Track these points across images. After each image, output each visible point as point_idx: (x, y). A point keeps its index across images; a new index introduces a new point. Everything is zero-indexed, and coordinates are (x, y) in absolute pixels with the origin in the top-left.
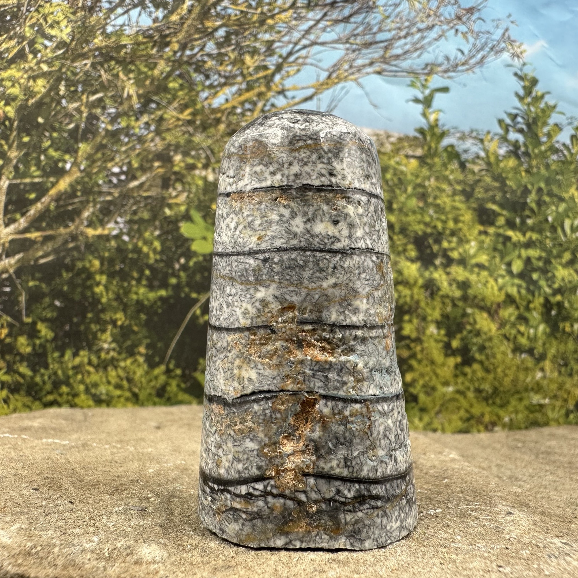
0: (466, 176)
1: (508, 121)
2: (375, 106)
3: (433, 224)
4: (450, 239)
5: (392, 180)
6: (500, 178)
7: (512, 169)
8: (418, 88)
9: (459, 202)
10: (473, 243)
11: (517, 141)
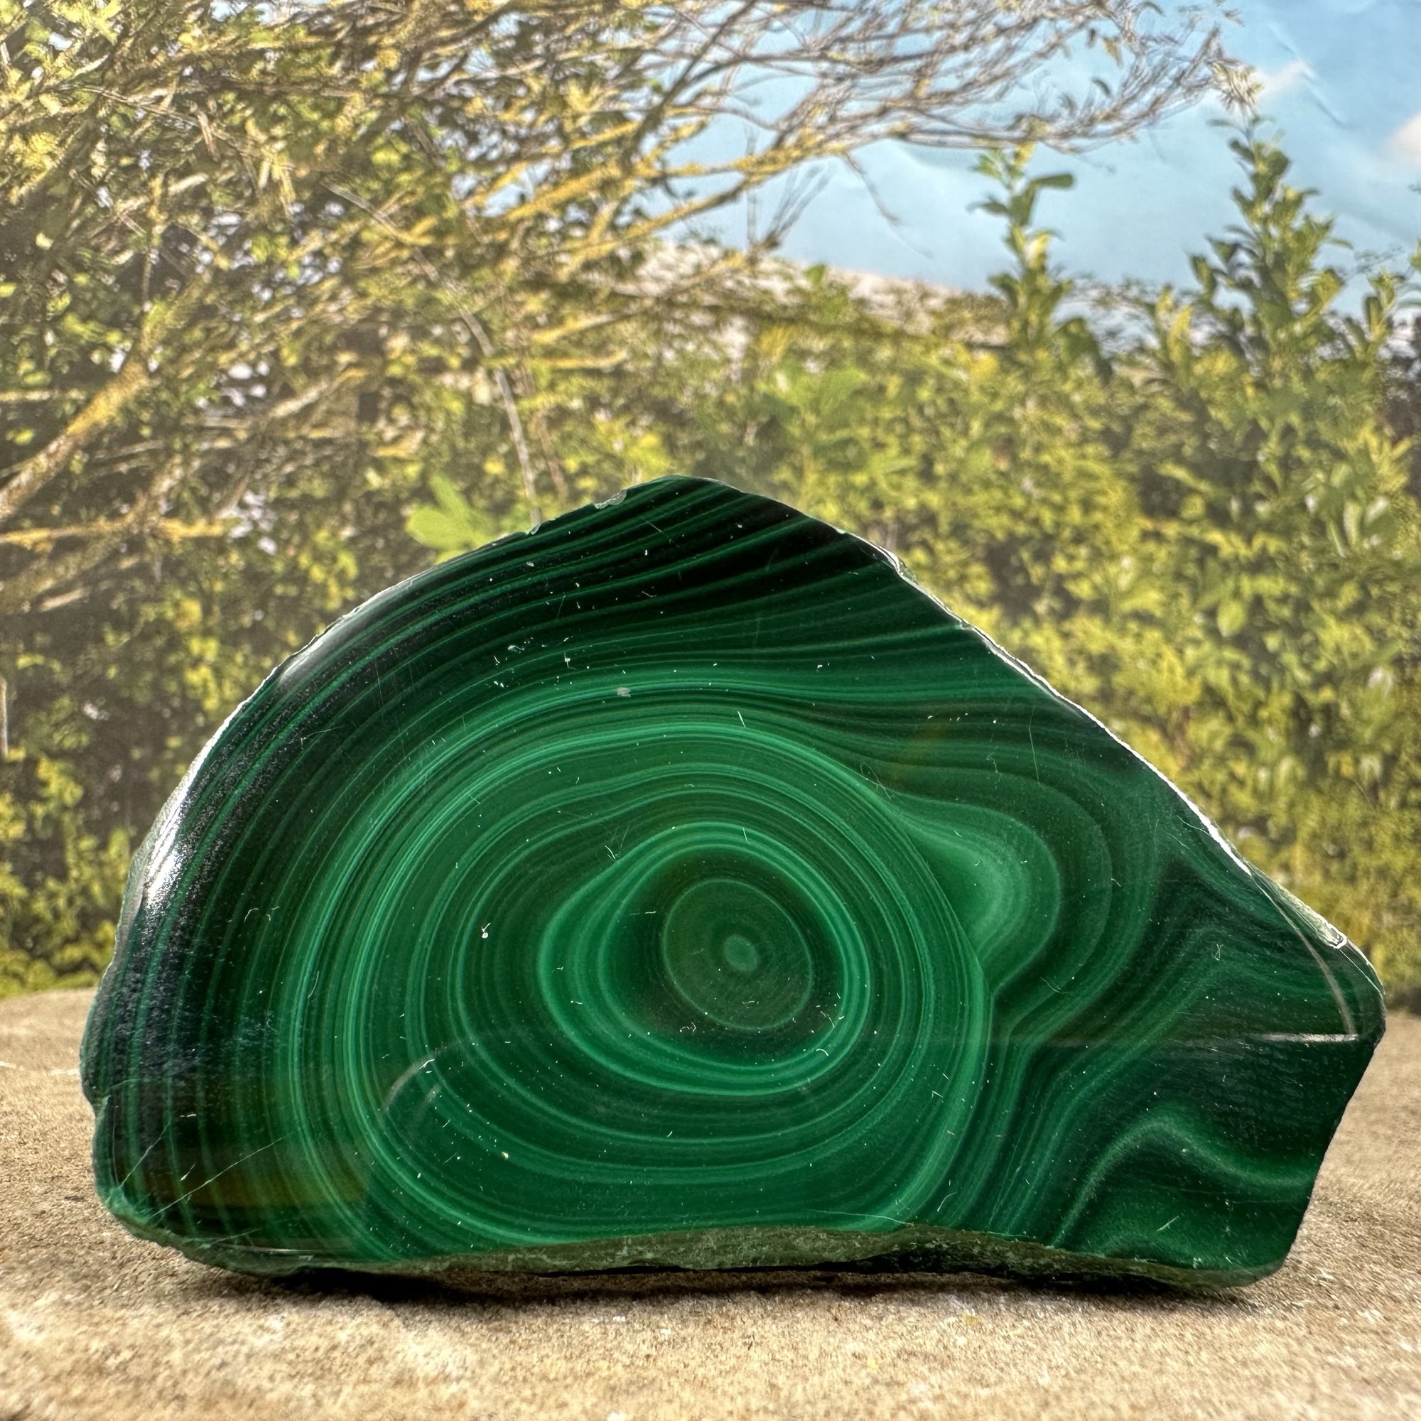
0: (1112, 396)
1: (1215, 260)
2: (893, 219)
3: (1032, 514)
4: (1071, 550)
5: (934, 403)
6: (1193, 402)
7: (1222, 379)
8: (997, 175)
9: (1095, 459)
10: (1127, 562)
11: (1236, 310)
